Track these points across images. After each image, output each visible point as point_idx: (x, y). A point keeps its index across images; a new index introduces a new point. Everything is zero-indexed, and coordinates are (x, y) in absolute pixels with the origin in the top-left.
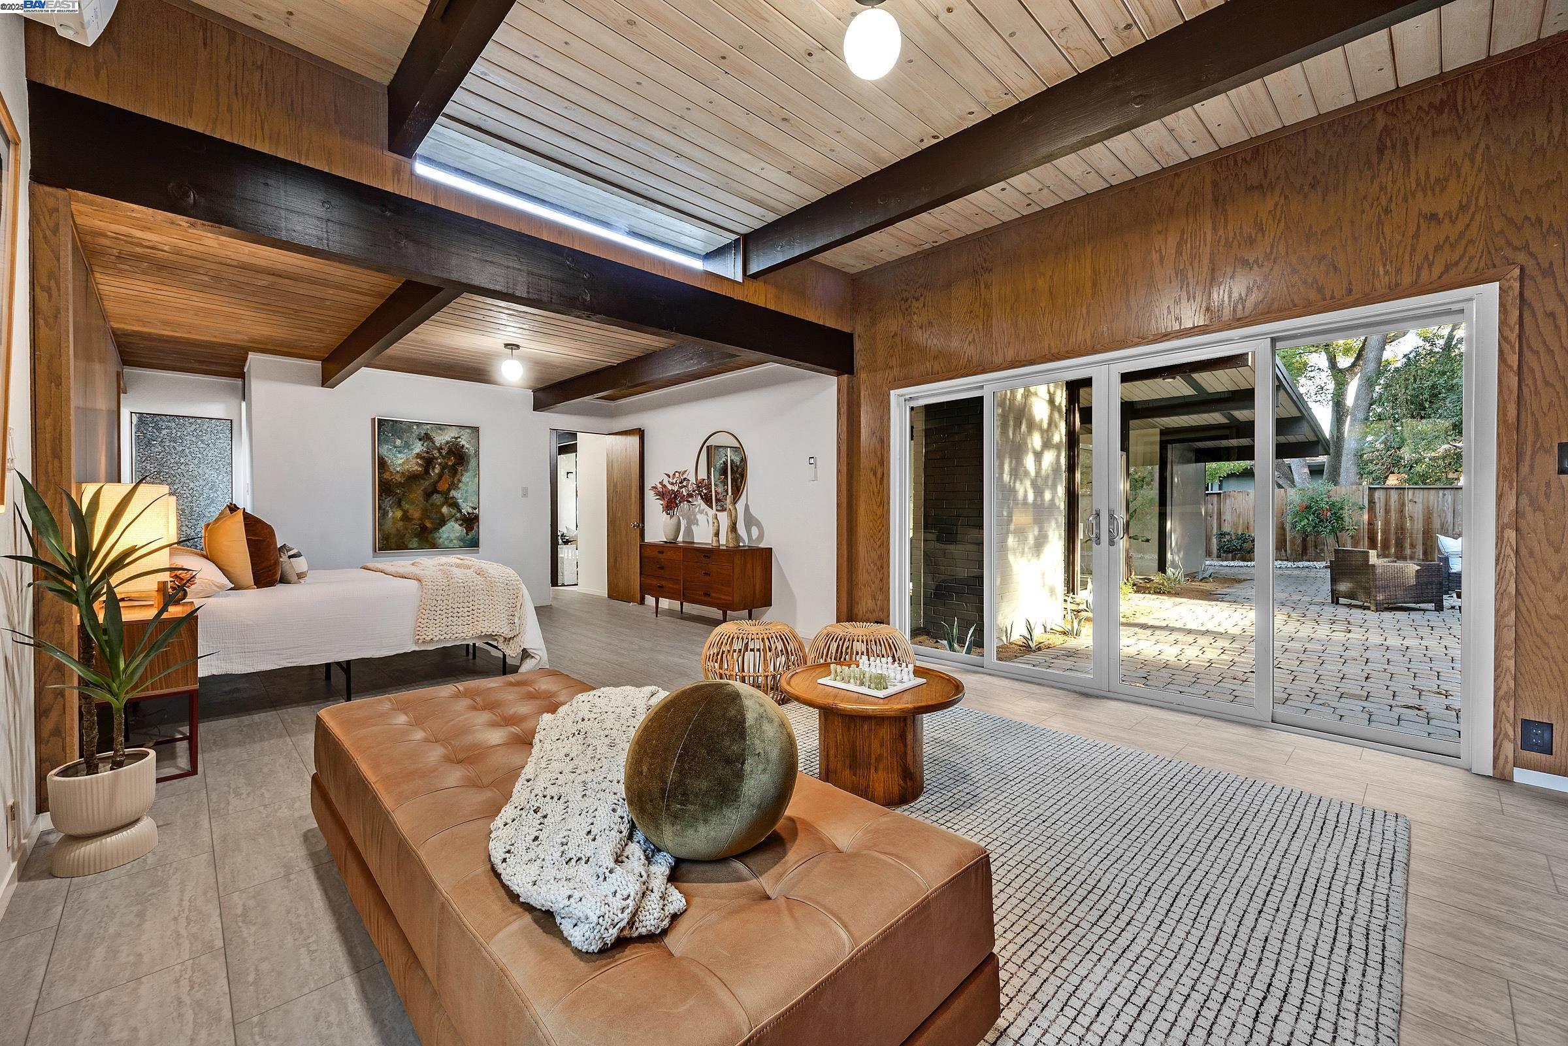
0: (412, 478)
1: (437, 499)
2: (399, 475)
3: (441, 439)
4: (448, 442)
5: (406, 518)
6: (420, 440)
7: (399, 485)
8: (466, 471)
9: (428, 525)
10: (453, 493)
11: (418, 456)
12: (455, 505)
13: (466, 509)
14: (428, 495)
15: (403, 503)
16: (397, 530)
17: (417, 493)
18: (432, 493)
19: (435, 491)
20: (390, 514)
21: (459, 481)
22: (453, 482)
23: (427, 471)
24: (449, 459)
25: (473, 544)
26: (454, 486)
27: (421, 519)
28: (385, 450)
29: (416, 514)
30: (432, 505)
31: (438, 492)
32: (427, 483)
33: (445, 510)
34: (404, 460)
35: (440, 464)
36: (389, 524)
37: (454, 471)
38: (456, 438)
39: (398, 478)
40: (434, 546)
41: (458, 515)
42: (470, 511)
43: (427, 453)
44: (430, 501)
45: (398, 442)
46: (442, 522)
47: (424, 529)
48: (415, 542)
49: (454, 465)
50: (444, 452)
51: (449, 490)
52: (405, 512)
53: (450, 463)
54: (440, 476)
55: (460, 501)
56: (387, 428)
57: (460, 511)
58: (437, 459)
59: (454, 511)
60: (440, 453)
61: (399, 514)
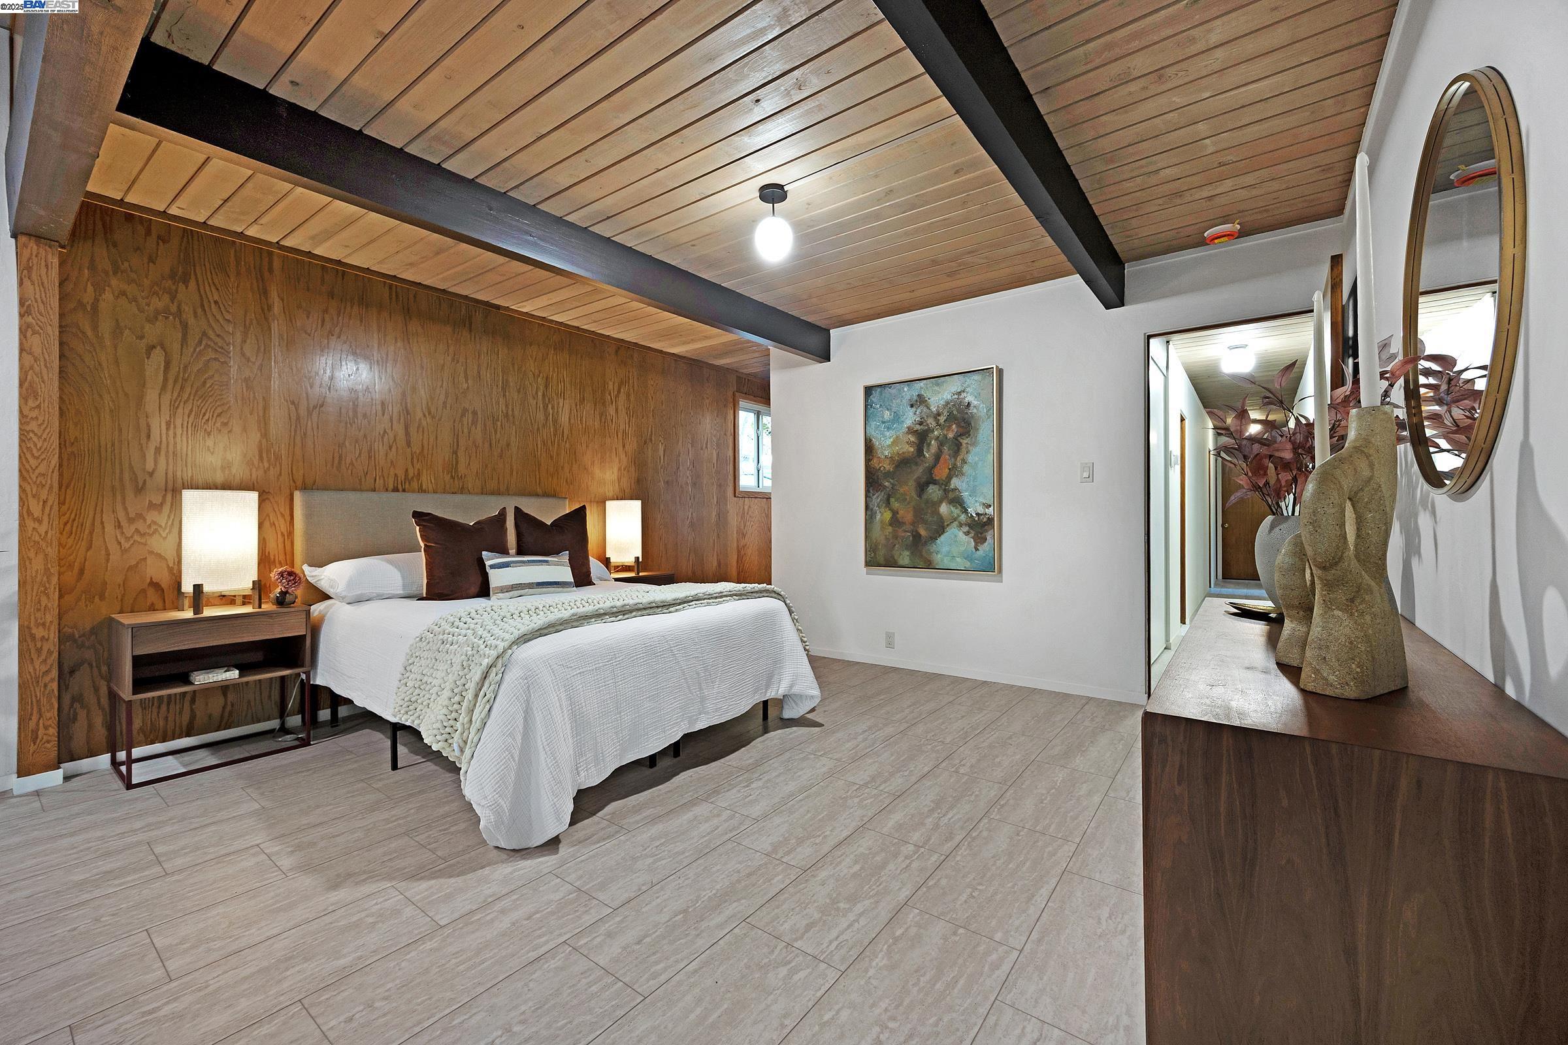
0: (903, 463)
1: (933, 491)
2: (888, 461)
3: (939, 398)
4: (947, 403)
5: (895, 521)
6: (912, 406)
7: (888, 475)
8: (974, 444)
9: (923, 532)
10: (955, 482)
11: (910, 431)
12: (958, 502)
13: (974, 507)
14: (922, 487)
15: (892, 500)
16: (887, 539)
17: (909, 488)
18: (928, 483)
19: (931, 481)
20: (878, 517)
21: (964, 461)
22: (955, 467)
23: (920, 451)
24: (950, 427)
25: (991, 567)
26: (954, 471)
27: (913, 524)
28: (872, 432)
29: (906, 514)
30: (927, 502)
31: (935, 482)
32: (921, 469)
33: (944, 509)
34: (891, 442)
35: (937, 438)
36: (877, 526)
37: (957, 447)
38: (959, 393)
39: (887, 466)
40: (929, 565)
41: (963, 517)
42: (981, 510)
43: (921, 423)
44: (925, 497)
45: (887, 415)
46: (940, 528)
47: (917, 537)
48: (905, 557)
49: (955, 438)
50: (942, 419)
51: (949, 478)
52: (895, 513)
53: (951, 435)
54: (937, 457)
55: (965, 494)
56: (875, 397)
57: (965, 511)
58: (933, 431)
59: (956, 511)
60: (937, 421)
61: (888, 515)
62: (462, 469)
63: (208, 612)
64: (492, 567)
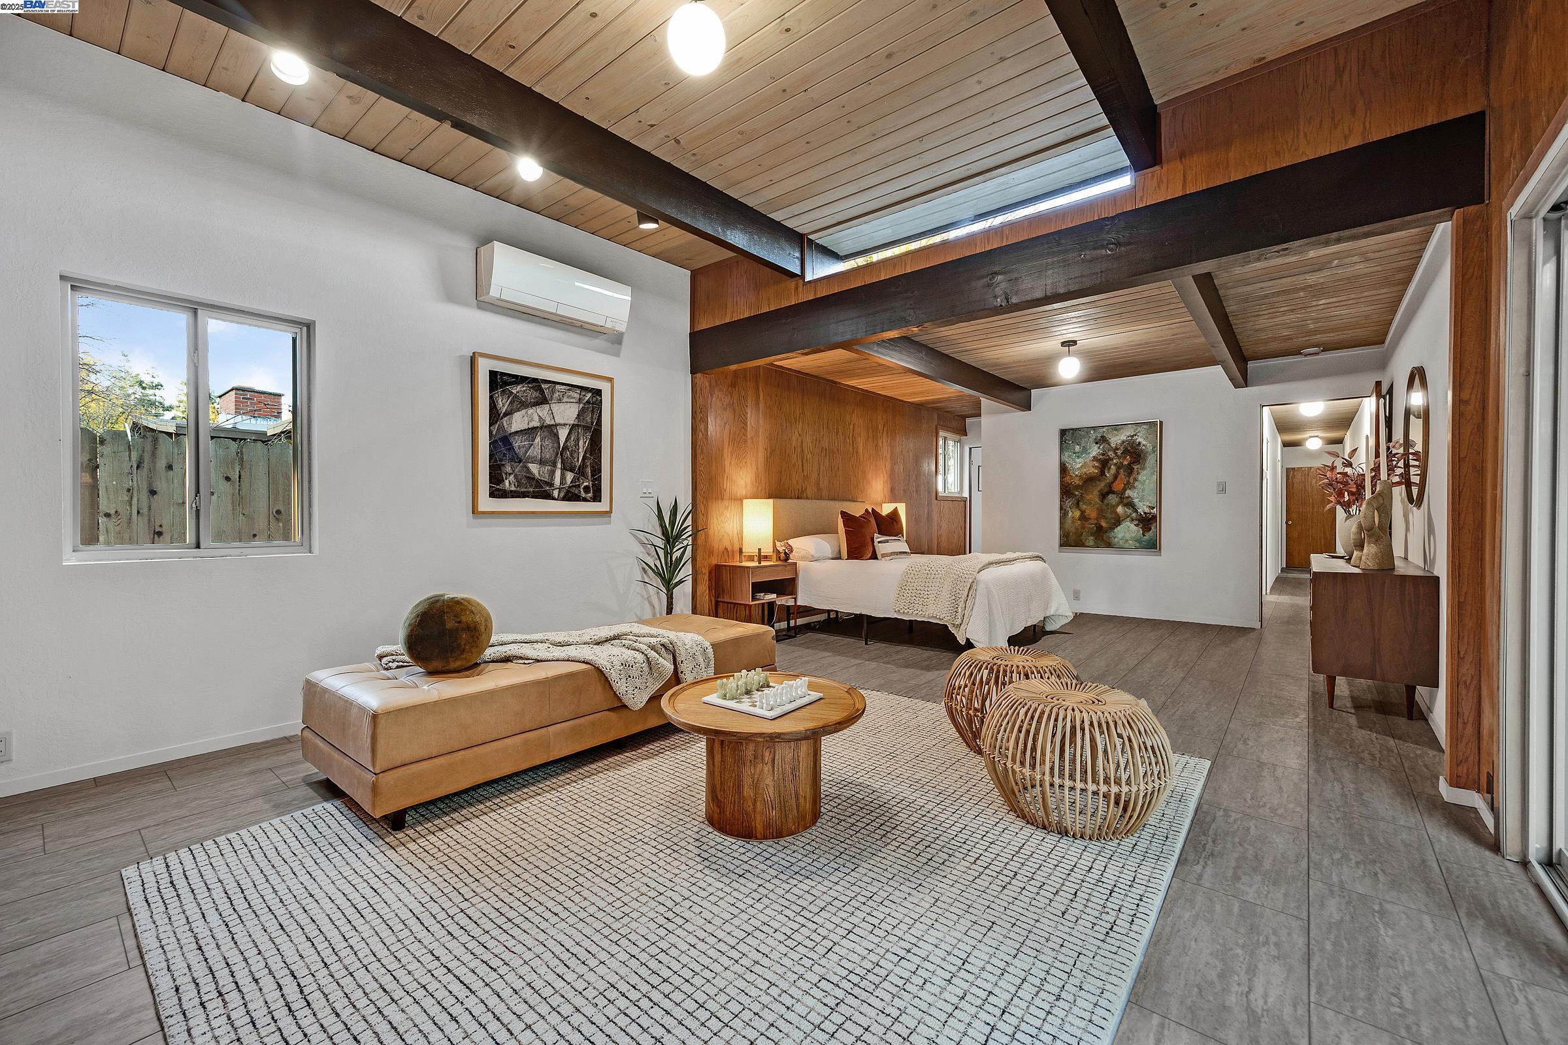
0: (1089, 480)
1: (1113, 499)
2: (1078, 478)
3: (1116, 439)
4: (1123, 442)
5: (1083, 517)
6: (1097, 443)
7: (1077, 487)
8: (1143, 469)
9: (1104, 524)
10: (1128, 493)
11: (1095, 459)
12: (1130, 505)
13: (1143, 508)
14: (1104, 496)
15: (1081, 503)
16: (1076, 528)
17: (1094, 495)
18: (1108, 493)
19: (1111, 492)
20: (1070, 514)
21: (1135, 480)
22: (1128, 482)
23: (1102, 473)
24: (1125, 458)
25: (1153, 546)
26: (1129, 485)
27: (1097, 519)
28: (1065, 458)
29: (1092, 513)
30: (1108, 505)
31: (1113, 493)
32: (1103, 484)
33: (1120, 509)
34: (1082, 463)
35: (1115, 464)
36: (1069, 521)
37: (1130, 470)
38: (1132, 436)
39: (1077, 482)
40: (1109, 545)
41: (1134, 515)
42: (1147, 510)
43: (1103, 455)
44: (1106, 502)
45: (1077, 448)
46: (1118, 521)
47: (1099, 528)
48: (1091, 540)
49: (1129, 464)
50: (1119, 452)
51: (1124, 490)
52: (1083, 512)
53: (1126, 463)
54: (1116, 477)
55: (1136, 501)
56: (1068, 436)
57: (1136, 511)
58: (1112, 460)
59: (1129, 511)
60: (1116, 454)
61: (1077, 514)
62: (821, 485)
63: (763, 564)
64: (879, 542)
